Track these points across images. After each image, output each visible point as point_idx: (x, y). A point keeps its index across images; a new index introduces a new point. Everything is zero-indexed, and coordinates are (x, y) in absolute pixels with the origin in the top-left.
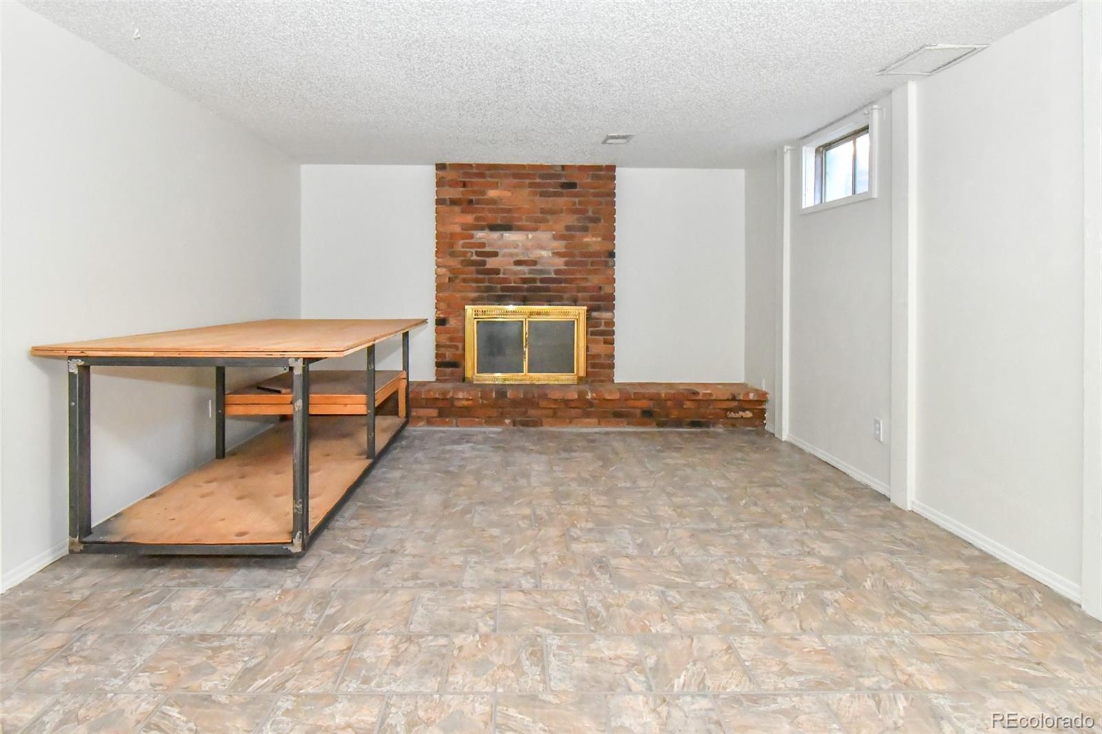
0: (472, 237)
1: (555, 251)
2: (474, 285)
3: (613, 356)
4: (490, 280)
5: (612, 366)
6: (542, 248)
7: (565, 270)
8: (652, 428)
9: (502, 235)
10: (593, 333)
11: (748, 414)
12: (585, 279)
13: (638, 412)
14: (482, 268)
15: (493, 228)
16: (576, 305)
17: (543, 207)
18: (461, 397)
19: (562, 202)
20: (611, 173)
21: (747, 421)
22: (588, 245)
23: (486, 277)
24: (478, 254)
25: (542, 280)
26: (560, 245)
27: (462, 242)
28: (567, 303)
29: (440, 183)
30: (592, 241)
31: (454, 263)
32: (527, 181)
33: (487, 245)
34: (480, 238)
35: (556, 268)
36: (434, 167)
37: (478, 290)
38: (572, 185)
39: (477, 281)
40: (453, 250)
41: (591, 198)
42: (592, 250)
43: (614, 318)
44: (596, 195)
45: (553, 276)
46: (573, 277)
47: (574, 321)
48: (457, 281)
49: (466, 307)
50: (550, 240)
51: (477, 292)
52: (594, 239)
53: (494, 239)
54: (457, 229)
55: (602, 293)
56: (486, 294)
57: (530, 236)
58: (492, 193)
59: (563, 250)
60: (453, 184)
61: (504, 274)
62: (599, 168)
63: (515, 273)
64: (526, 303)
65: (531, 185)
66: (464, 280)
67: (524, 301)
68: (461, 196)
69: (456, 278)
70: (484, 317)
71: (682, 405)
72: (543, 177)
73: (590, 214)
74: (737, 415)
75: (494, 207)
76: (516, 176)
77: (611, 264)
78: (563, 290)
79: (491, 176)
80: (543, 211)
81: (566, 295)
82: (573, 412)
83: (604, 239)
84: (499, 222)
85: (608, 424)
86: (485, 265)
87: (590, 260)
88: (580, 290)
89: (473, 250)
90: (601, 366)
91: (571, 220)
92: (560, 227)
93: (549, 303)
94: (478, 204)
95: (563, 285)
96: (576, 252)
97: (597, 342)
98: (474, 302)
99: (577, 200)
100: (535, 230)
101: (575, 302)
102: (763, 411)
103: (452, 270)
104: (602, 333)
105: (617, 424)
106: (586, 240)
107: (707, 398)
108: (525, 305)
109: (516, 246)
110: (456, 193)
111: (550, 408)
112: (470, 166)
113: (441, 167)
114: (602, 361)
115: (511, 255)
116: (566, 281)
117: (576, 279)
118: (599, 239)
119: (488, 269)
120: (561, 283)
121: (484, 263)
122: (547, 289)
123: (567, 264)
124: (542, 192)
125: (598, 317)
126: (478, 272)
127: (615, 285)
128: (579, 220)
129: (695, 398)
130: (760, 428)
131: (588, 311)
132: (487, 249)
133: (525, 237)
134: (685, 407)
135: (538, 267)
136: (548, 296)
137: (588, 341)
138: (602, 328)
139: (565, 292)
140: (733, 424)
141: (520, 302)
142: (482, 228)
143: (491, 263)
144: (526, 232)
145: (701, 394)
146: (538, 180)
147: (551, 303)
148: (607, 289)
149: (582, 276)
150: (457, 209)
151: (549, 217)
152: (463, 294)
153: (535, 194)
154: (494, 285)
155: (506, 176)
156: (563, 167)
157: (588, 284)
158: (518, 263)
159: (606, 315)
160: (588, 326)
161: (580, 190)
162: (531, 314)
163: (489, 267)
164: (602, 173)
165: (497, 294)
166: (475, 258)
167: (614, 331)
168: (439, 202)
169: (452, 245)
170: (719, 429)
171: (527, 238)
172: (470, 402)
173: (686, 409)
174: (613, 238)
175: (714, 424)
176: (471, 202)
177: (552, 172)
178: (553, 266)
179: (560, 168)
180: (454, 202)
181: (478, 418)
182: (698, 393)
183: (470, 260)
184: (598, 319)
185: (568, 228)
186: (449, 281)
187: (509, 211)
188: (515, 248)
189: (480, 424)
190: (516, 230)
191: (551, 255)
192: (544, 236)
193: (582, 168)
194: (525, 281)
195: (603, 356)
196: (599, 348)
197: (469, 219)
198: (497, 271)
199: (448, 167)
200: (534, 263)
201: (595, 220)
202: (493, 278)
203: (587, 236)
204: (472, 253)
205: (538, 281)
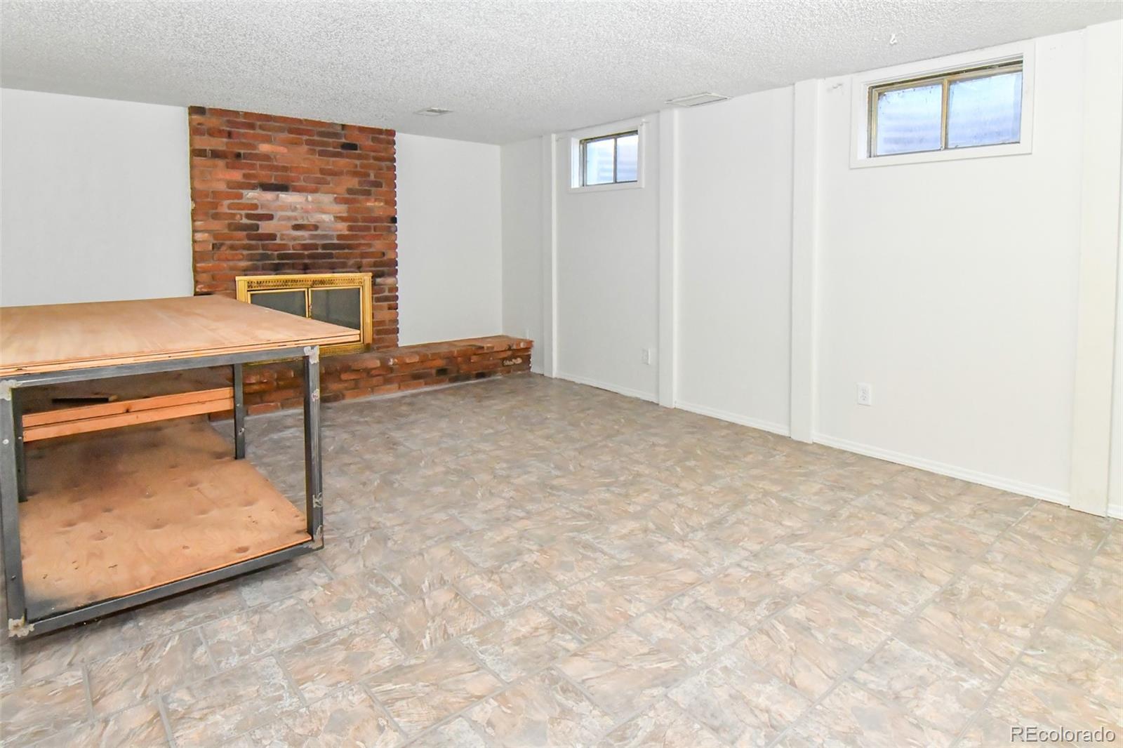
0: (240, 196)
1: (339, 215)
2: (245, 252)
3: (396, 321)
4: (264, 247)
5: (397, 331)
6: (324, 212)
7: (347, 235)
8: (446, 384)
9: (278, 196)
10: (378, 300)
11: (519, 361)
12: (370, 245)
13: (434, 371)
14: (255, 232)
15: (266, 187)
16: (360, 272)
17: (322, 167)
18: (254, 381)
19: (342, 162)
20: (391, 138)
21: (518, 367)
22: (370, 210)
23: (260, 243)
24: (248, 216)
25: (325, 247)
26: (342, 209)
27: (226, 202)
28: (352, 270)
29: (195, 131)
30: (374, 205)
31: (219, 226)
32: (305, 137)
33: (260, 207)
34: (252, 199)
35: (339, 233)
36: (187, 111)
37: (250, 258)
38: (353, 147)
39: (249, 247)
40: (216, 211)
41: (372, 161)
42: (376, 215)
43: (397, 283)
44: (376, 159)
45: (335, 241)
46: (356, 242)
47: (359, 289)
48: (224, 248)
49: (237, 278)
50: (331, 203)
51: (251, 260)
52: (377, 204)
53: (268, 200)
54: (222, 187)
55: (385, 258)
56: (260, 263)
57: (310, 198)
58: (264, 148)
59: (345, 215)
60: (212, 133)
61: (281, 240)
62: (380, 131)
63: (295, 239)
64: (308, 271)
65: (309, 143)
66: (232, 247)
67: (306, 269)
68: (224, 148)
69: (222, 245)
70: (259, 288)
71: (470, 359)
72: (321, 134)
73: (372, 178)
74: (511, 363)
75: (269, 163)
76: (291, 131)
77: (393, 229)
78: (347, 257)
79: (261, 127)
80: (322, 171)
81: (351, 262)
82: (375, 380)
83: (387, 202)
84: (273, 181)
85: (408, 387)
86: (258, 229)
87: (372, 225)
88: (364, 255)
89: (243, 212)
90: (386, 330)
91: (354, 183)
92: (342, 190)
93: (331, 271)
94: (245, 158)
95: (346, 251)
96: (359, 216)
97: (381, 308)
98: (246, 271)
99: (358, 162)
100: (315, 191)
101: (359, 268)
102: (529, 357)
103: (216, 235)
104: (386, 299)
105: (418, 386)
106: (369, 204)
107: (490, 350)
108: (305, 273)
109: (295, 209)
110: (220, 144)
111: (351, 380)
112: (236, 113)
113: (196, 110)
114: (387, 327)
115: (289, 218)
116: (349, 247)
117: (360, 244)
118: (382, 204)
119: (262, 234)
120: (344, 249)
121: (257, 227)
122: (330, 256)
123: (350, 228)
124: (323, 151)
125: (382, 283)
126: (249, 237)
127: (397, 250)
128: (360, 183)
129: (480, 352)
130: (527, 371)
131: (372, 277)
132: (259, 211)
133: (305, 199)
134: (472, 361)
135: (319, 232)
136: (330, 263)
137: (374, 308)
138: (386, 294)
139: (348, 259)
140: (508, 370)
141: (301, 271)
142: (253, 187)
143: (265, 227)
144: (305, 194)
145: (485, 348)
146: (316, 138)
147: (335, 270)
148: (390, 255)
149: (366, 242)
150: (221, 163)
151: (329, 178)
152: (231, 263)
153: (312, 152)
154: (269, 252)
155: (281, 130)
156: (344, 126)
157: (371, 250)
158: (297, 227)
159: (390, 280)
160: (374, 292)
161: (360, 152)
162: (315, 283)
163: (263, 232)
164: (381, 136)
165: (275, 262)
166: (245, 221)
167: (397, 297)
168: (196, 153)
169: (215, 205)
170: (499, 377)
171: (307, 199)
172: (263, 386)
173: (473, 363)
174: (395, 203)
175: (495, 373)
176: (238, 156)
177: (331, 130)
178: (334, 230)
179: (340, 128)
180: (216, 154)
181: (272, 402)
182: (483, 348)
183: (239, 223)
184: (382, 285)
185: (350, 191)
186: (213, 248)
187: (285, 169)
188: (293, 211)
189: (276, 408)
190: (293, 191)
191: (333, 219)
192: (326, 199)
193: (362, 130)
194: (305, 247)
195: (387, 322)
196: (385, 315)
197: (237, 176)
198: (272, 237)
199: (207, 111)
200: (316, 227)
201: (378, 185)
202: (267, 244)
203: (368, 200)
204: (241, 215)
205: (319, 247)
